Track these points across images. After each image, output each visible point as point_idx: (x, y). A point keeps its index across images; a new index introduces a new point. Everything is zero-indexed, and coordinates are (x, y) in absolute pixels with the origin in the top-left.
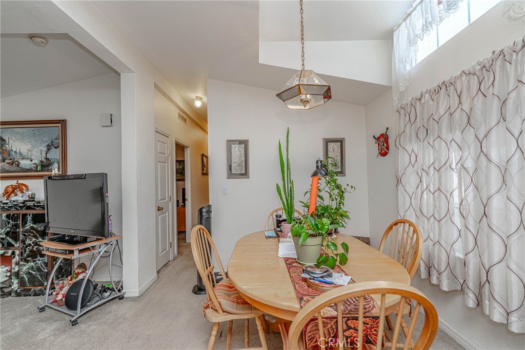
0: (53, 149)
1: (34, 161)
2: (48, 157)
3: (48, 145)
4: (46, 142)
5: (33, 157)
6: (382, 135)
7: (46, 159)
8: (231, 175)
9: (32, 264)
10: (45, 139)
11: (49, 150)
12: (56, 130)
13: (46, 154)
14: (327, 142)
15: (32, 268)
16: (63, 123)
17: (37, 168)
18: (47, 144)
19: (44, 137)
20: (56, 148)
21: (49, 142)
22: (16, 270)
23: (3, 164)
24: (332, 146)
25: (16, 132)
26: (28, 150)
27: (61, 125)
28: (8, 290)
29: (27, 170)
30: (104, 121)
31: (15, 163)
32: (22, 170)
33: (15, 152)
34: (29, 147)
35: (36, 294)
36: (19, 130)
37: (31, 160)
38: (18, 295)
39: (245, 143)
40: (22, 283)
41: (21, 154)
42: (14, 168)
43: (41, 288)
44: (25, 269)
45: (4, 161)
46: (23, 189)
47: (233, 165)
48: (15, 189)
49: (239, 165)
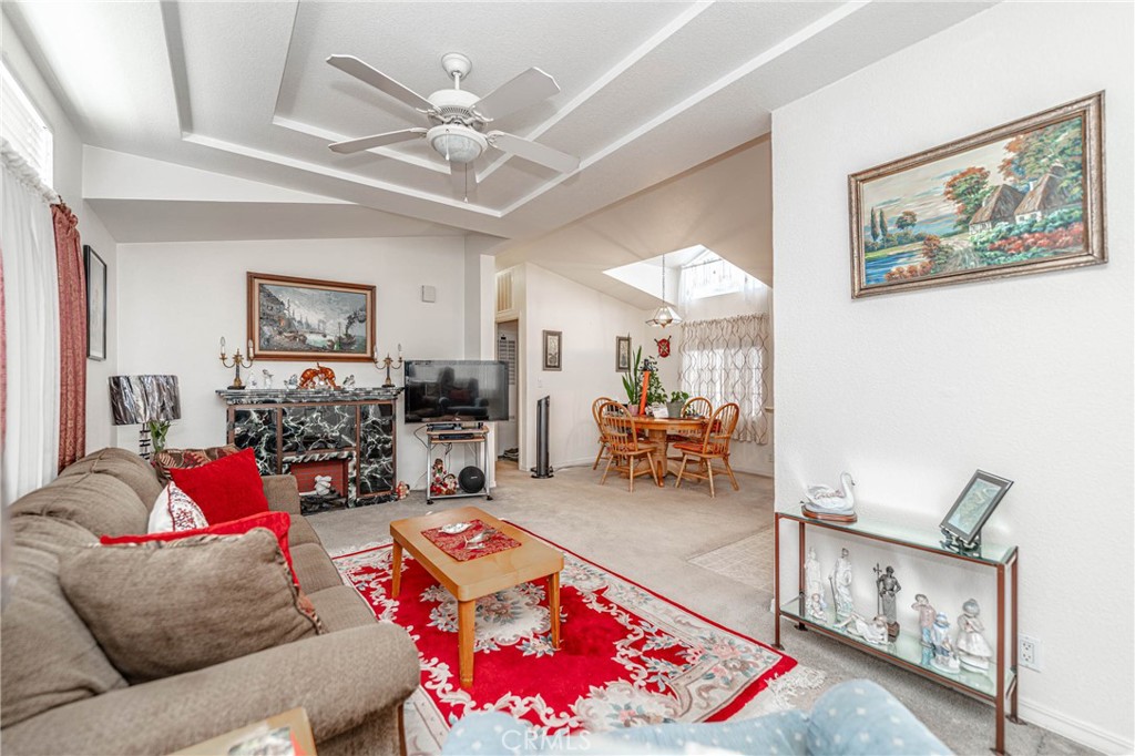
0: (357, 324)
1: (328, 337)
2: (349, 332)
3: (350, 317)
4: (347, 312)
5: (327, 332)
6: (664, 341)
7: (346, 335)
8: (547, 366)
10: (345, 308)
11: (350, 323)
12: (361, 298)
13: (347, 328)
14: (620, 339)
16: (372, 289)
17: (332, 347)
18: (348, 315)
19: (345, 305)
20: (360, 322)
21: (352, 313)
22: (355, 475)
23: (278, 337)
24: (623, 343)
25: (301, 294)
26: (320, 321)
27: (369, 293)
28: (343, 501)
29: (318, 350)
30: (427, 295)
31: (299, 338)
32: (311, 349)
33: (300, 322)
34: (322, 317)
35: (381, 501)
36: (305, 291)
37: (325, 336)
38: (358, 505)
39: (559, 334)
40: (362, 489)
41: (308, 326)
42: (297, 344)
43: (388, 493)
44: (366, 472)
45: (280, 333)
46: (328, 375)
47: (549, 357)
48: (315, 373)
49: (553, 357)
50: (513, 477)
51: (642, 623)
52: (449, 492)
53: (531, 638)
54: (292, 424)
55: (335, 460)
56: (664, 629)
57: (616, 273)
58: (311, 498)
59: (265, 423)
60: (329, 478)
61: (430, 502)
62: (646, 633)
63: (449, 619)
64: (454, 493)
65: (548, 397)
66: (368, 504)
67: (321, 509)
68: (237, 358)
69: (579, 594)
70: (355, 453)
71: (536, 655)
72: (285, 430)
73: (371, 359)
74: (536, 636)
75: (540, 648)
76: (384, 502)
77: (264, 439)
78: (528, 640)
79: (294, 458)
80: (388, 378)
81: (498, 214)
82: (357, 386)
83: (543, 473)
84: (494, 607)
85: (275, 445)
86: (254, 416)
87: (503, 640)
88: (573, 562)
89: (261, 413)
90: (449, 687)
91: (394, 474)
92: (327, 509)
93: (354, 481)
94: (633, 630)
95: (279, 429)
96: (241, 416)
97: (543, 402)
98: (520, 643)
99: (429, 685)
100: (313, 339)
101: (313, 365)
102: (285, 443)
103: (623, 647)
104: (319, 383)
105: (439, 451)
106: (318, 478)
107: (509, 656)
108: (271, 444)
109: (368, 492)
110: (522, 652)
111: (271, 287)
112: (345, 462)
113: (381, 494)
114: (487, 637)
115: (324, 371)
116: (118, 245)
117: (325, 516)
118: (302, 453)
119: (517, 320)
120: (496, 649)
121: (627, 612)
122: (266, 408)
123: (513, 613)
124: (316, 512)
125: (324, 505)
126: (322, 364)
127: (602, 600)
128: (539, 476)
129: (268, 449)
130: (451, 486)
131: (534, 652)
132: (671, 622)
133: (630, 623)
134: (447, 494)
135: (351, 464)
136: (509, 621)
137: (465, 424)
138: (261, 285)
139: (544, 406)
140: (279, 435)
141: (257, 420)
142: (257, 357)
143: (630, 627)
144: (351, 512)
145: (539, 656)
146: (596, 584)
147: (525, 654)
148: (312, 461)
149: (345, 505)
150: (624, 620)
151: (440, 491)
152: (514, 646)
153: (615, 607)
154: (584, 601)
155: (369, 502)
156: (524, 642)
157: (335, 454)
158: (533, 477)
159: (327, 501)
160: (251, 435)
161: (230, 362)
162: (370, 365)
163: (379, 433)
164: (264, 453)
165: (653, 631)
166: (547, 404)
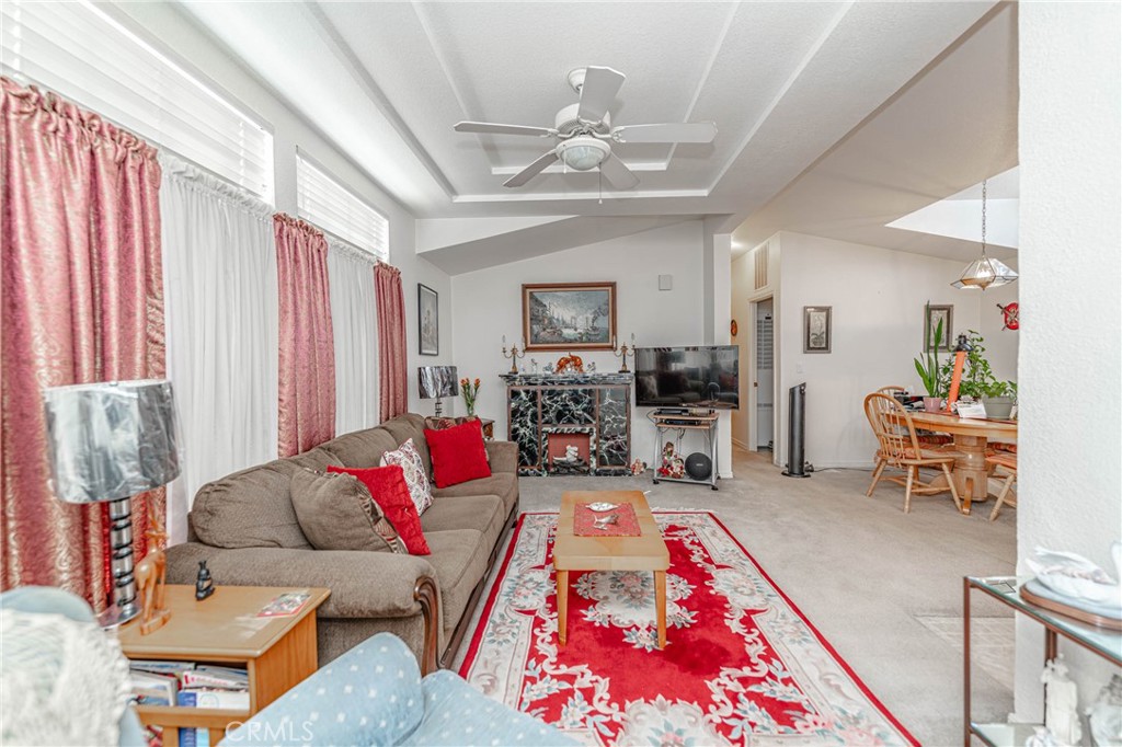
0: (601, 317)
1: (579, 331)
2: (594, 325)
3: (595, 312)
4: (593, 308)
5: (578, 326)
6: (1014, 305)
7: (592, 327)
8: (809, 348)
9: (613, 442)
10: (591, 305)
11: (597, 317)
12: (605, 293)
13: (593, 322)
14: (929, 310)
15: (612, 446)
16: (613, 285)
17: (582, 338)
18: (594, 310)
19: (591, 302)
20: (604, 315)
21: (597, 308)
22: (595, 448)
23: (542, 334)
24: (936, 315)
25: (558, 297)
26: (572, 318)
27: (610, 288)
28: (586, 469)
29: (571, 342)
30: (664, 284)
31: (557, 332)
32: (566, 341)
33: (558, 320)
34: (573, 314)
35: (617, 474)
36: (561, 293)
37: (576, 330)
38: (598, 474)
39: (828, 310)
40: (601, 462)
41: (564, 322)
42: (555, 338)
43: (623, 468)
44: (604, 447)
45: (544, 330)
46: (577, 363)
47: (812, 337)
48: (567, 361)
49: (818, 337)
50: (761, 471)
51: (775, 662)
52: (675, 476)
53: (643, 628)
54: (548, 402)
55: (579, 434)
56: (797, 679)
57: (904, 223)
58: (563, 462)
59: (530, 400)
60: (576, 449)
61: (656, 482)
62: (770, 674)
63: (591, 585)
64: (680, 477)
65: (804, 385)
66: (606, 475)
67: (570, 473)
68: (514, 351)
69: (727, 606)
70: (595, 430)
71: (634, 644)
72: (544, 406)
73: (611, 348)
74: (649, 629)
75: (643, 640)
76: (620, 475)
77: (530, 413)
78: (638, 629)
79: (550, 430)
80: (624, 365)
81: (704, 193)
82: (598, 371)
83: (796, 470)
84: (634, 590)
85: (537, 418)
86: (523, 395)
87: (618, 621)
88: (749, 573)
89: (527, 392)
90: (550, 639)
91: (629, 452)
92: (573, 474)
93: (594, 453)
94: (756, 665)
95: (539, 405)
96: (515, 394)
97: (797, 390)
98: (629, 629)
99: (537, 631)
100: (568, 333)
101: (566, 355)
102: (543, 417)
103: (729, 676)
104: (570, 371)
105: (671, 434)
106: (568, 447)
107: (612, 636)
108: (534, 415)
109: (605, 464)
110: (625, 636)
111: (538, 294)
112: (588, 435)
113: (617, 468)
114: (608, 612)
115: (574, 359)
116: (452, 277)
117: (570, 479)
118: (555, 426)
119: (771, 298)
120: (606, 625)
121: (765, 642)
122: (532, 388)
123: (645, 601)
124: (565, 474)
125: (572, 470)
126: (574, 354)
127: (748, 622)
128: (791, 473)
129: (532, 421)
130: (677, 469)
131: (634, 641)
132: (814, 675)
133: (760, 656)
134: (673, 476)
135: (592, 438)
136: (636, 607)
137: (695, 411)
138: (531, 293)
139: (798, 396)
140: (539, 410)
141: (525, 398)
142: (528, 349)
143: (754, 660)
144: (591, 478)
145: (637, 646)
146: (754, 602)
147: (626, 640)
148: (562, 433)
149: (588, 473)
150: (754, 651)
151: (668, 473)
152: (622, 629)
153: (757, 633)
154: (727, 615)
155: (607, 473)
156: (634, 629)
157: (579, 429)
158: (783, 474)
159: (574, 467)
160: (522, 409)
161: (509, 354)
162: (609, 353)
163: (614, 413)
164: (529, 424)
165: (780, 675)
166: (802, 394)
